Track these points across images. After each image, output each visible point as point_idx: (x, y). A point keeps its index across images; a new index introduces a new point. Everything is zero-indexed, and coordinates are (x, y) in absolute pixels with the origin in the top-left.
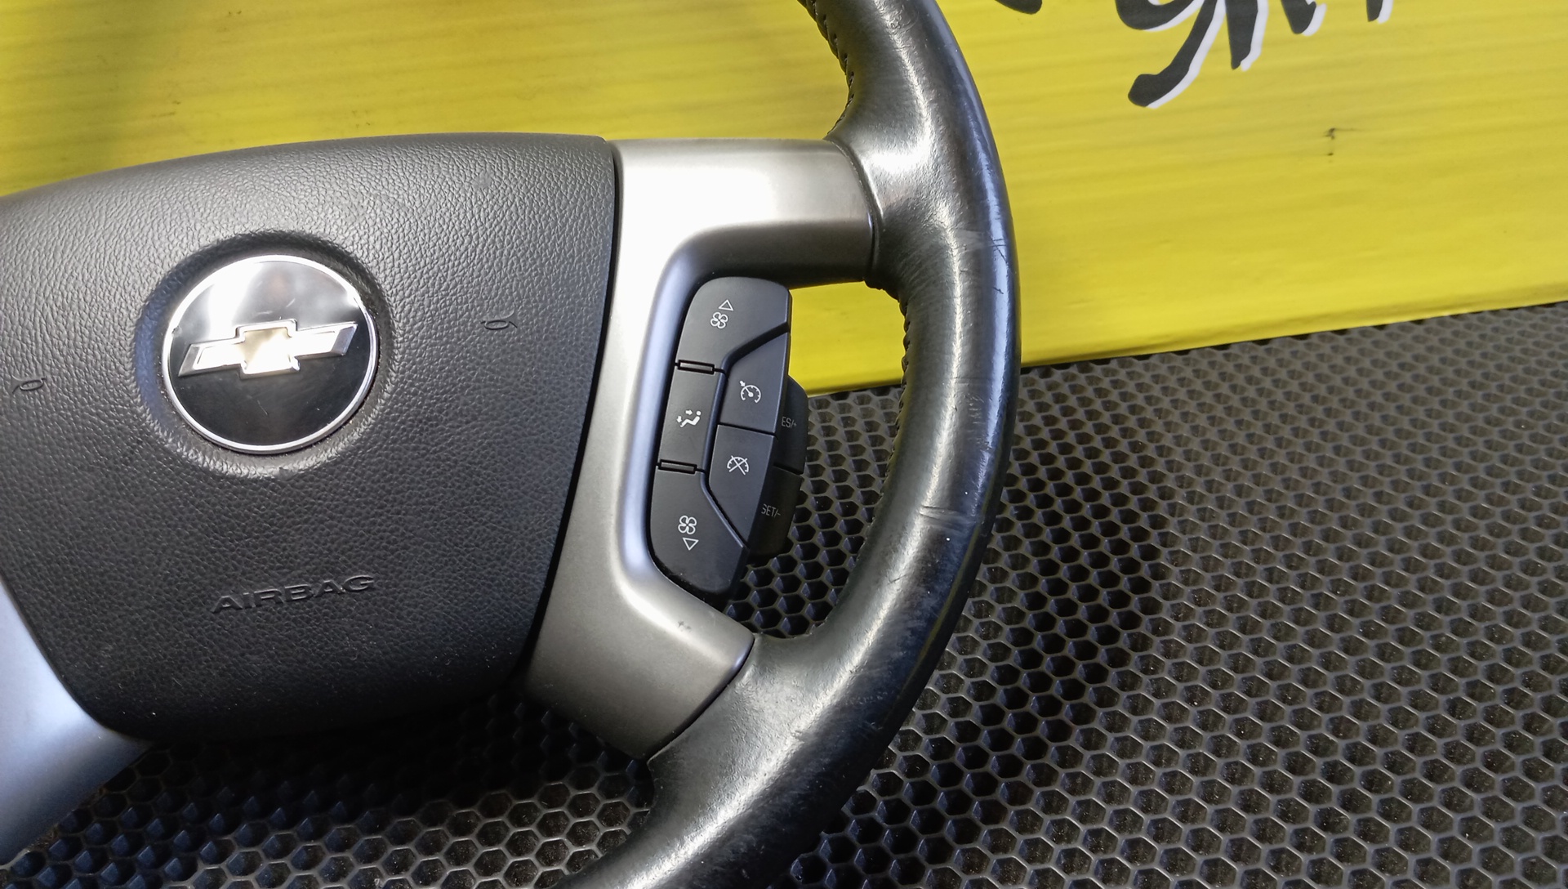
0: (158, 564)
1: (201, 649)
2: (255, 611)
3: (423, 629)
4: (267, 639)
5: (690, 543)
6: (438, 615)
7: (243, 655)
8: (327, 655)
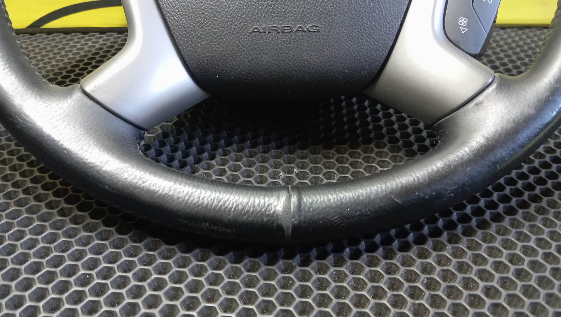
0: (229, 8)
1: (242, 49)
2: (267, 35)
3: (338, 54)
4: (271, 48)
5: (464, 30)
6: (345, 48)
7: (260, 54)
8: (296, 59)
